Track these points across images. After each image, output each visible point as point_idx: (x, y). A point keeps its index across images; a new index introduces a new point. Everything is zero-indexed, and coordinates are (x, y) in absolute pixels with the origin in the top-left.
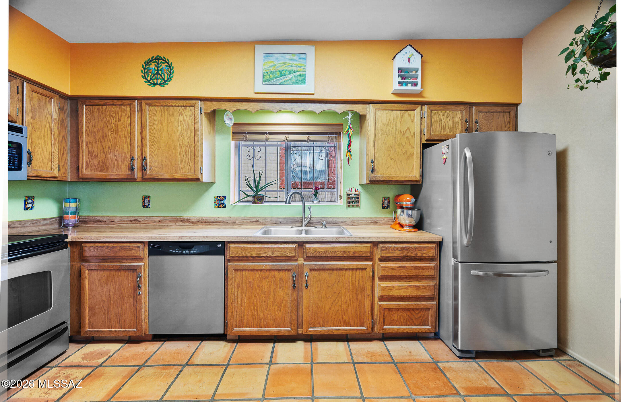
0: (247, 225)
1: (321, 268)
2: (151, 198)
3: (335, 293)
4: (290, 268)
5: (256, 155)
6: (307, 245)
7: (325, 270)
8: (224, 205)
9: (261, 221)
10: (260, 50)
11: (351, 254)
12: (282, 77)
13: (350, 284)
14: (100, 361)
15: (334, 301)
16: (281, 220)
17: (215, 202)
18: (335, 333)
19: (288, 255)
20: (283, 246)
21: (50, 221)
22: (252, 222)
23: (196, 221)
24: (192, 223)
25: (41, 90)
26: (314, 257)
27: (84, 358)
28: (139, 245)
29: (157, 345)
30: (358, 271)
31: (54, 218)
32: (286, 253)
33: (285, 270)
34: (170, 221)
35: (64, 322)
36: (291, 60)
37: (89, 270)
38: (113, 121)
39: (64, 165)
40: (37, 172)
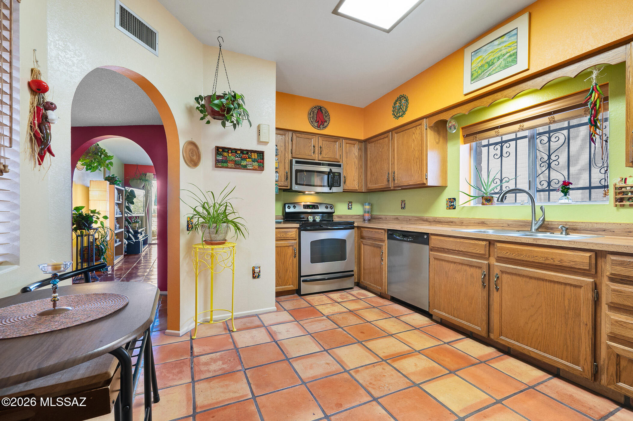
0: (473, 226)
1: (514, 272)
2: (406, 202)
3: (533, 306)
4: (480, 265)
5: (504, 152)
6: (499, 245)
7: (519, 275)
8: (454, 207)
9: (487, 223)
10: (468, 52)
11: (557, 263)
12: (491, 67)
13: (556, 302)
14: (362, 298)
15: (532, 316)
16: (509, 223)
17: (447, 204)
18: (533, 355)
19: (478, 252)
21: (359, 216)
22: (479, 223)
23: (432, 220)
24: (430, 222)
25: (350, 142)
26: (506, 258)
27: (357, 294)
28: (383, 231)
29: (390, 303)
30: (568, 288)
31: (361, 215)
32: (477, 249)
33: (476, 267)
34: (415, 220)
35: (352, 271)
36: (499, 44)
37: (363, 244)
38: (380, 150)
39: (361, 183)
40: (348, 187)
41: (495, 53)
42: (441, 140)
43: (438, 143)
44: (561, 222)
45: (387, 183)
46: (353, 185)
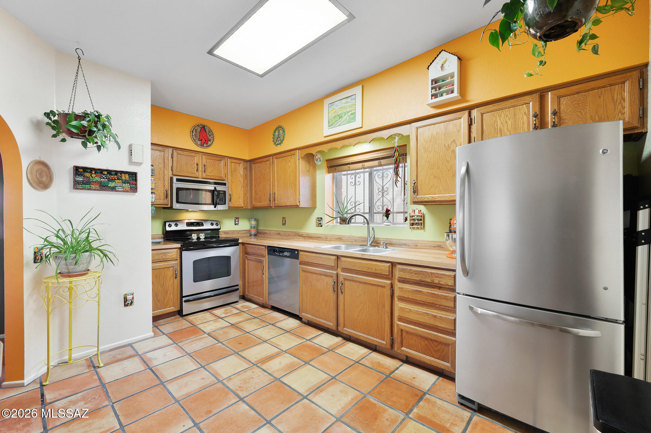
1: (351, 279)
2: (286, 219)
3: (361, 303)
4: (332, 275)
6: (343, 259)
7: (354, 281)
8: (321, 225)
9: (343, 238)
10: (327, 102)
11: (374, 271)
12: (341, 119)
13: (373, 299)
14: (245, 310)
15: (361, 310)
16: (356, 239)
17: (316, 222)
18: (362, 339)
19: (330, 264)
20: (328, 257)
21: (246, 231)
22: (337, 239)
23: (306, 236)
24: (304, 237)
25: (235, 161)
26: (347, 269)
27: (241, 307)
28: (264, 247)
29: (271, 311)
30: (379, 288)
31: (248, 230)
32: (329, 263)
33: (330, 276)
34: (293, 235)
35: (238, 285)
36: (345, 103)
37: (247, 259)
38: (263, 171)
39: (246, 200)
40: (234, 204)
41: (343, 109)
42: (311, 169)
43: (308, 171)
44: (384, 239)
45: (269, 202)
46: (239, 203)
